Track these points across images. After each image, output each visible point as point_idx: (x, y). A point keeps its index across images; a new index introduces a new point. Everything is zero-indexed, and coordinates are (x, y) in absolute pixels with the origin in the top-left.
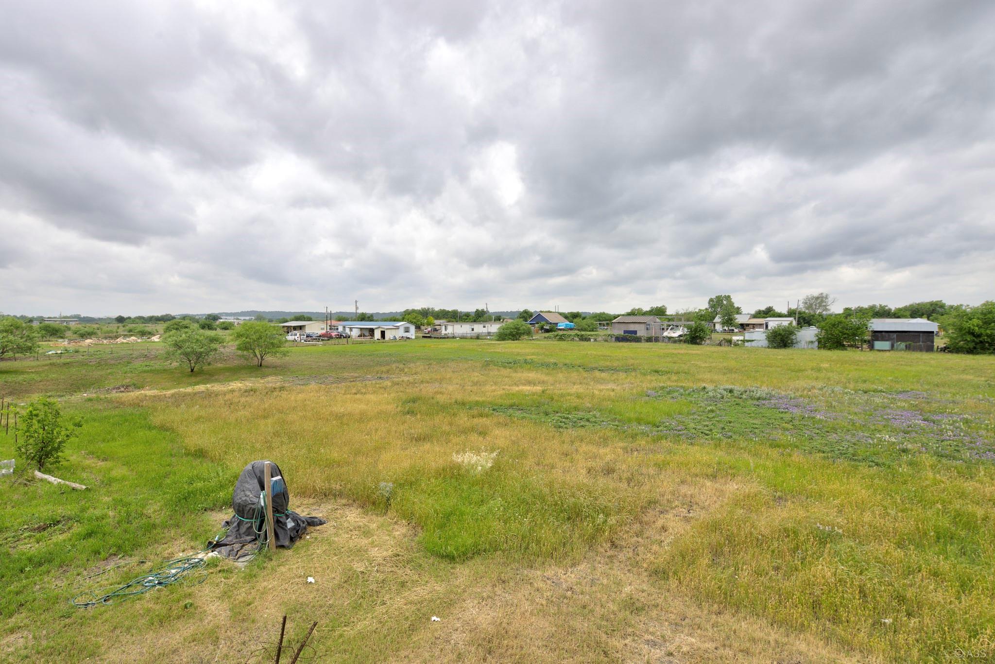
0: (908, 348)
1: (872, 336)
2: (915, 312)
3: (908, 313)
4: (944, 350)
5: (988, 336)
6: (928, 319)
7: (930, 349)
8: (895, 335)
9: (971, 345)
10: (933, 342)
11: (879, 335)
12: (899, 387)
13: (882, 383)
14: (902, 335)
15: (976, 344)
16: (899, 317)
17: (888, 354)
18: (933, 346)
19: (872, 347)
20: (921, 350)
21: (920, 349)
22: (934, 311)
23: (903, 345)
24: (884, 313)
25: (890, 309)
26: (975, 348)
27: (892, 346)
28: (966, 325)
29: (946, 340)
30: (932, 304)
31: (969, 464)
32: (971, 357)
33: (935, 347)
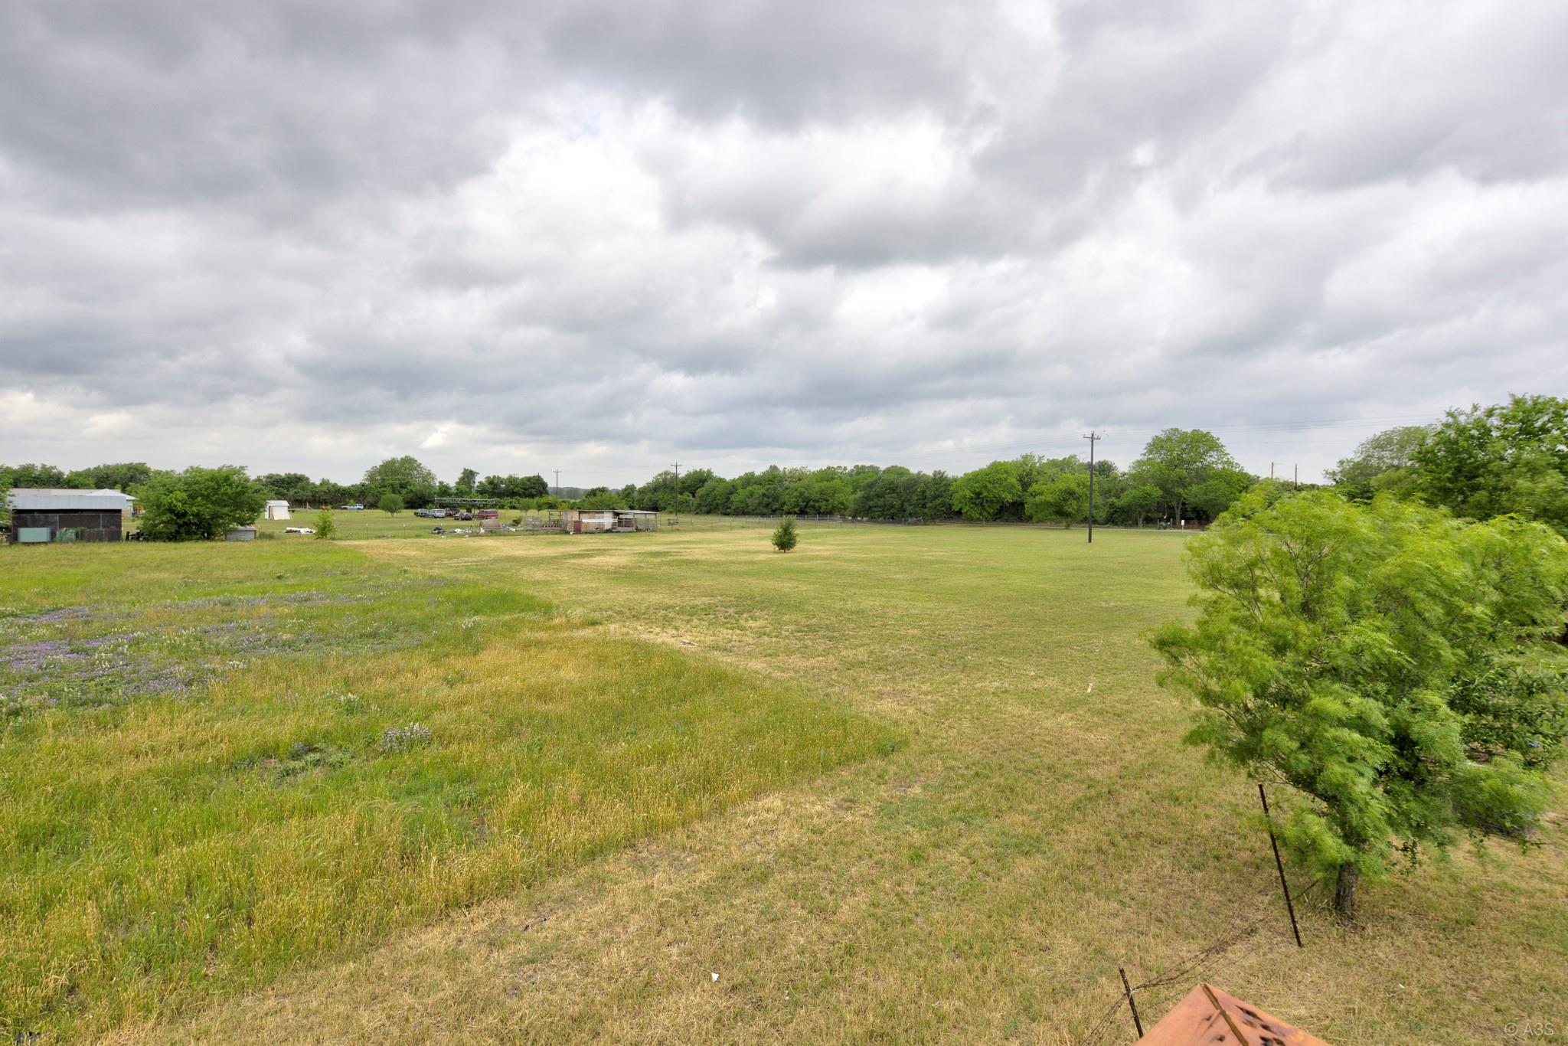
0: (80, 537)
1: (14, 519)
2: (103, 479)
3: (91, 481)
4: (137, 537)
5: (197, 515)
6: (123, 491)
7: (115, 536)
8: (57, 517)
9: (173, 528)
10: (119, 526)
11: (28, 516)
12: (47, 604)
13: (17, 598)
14: (69, 516)
15: (180, 526)
16: (75, 487)
17: (43, 548)
18: (120, 532)
19: (14, 539)
20: (101, 540)
21: (100, 538)
22: (132, 479)
23: (71, 533)
24: (50, 480)
25: (61, 474)
26: (178, 532)
27: (53, 535)
28: (165, 500)
29: (139, 523)
30: (129, 467)
31: (118, 707)
32: (172, 545)
33: (124, 534)
